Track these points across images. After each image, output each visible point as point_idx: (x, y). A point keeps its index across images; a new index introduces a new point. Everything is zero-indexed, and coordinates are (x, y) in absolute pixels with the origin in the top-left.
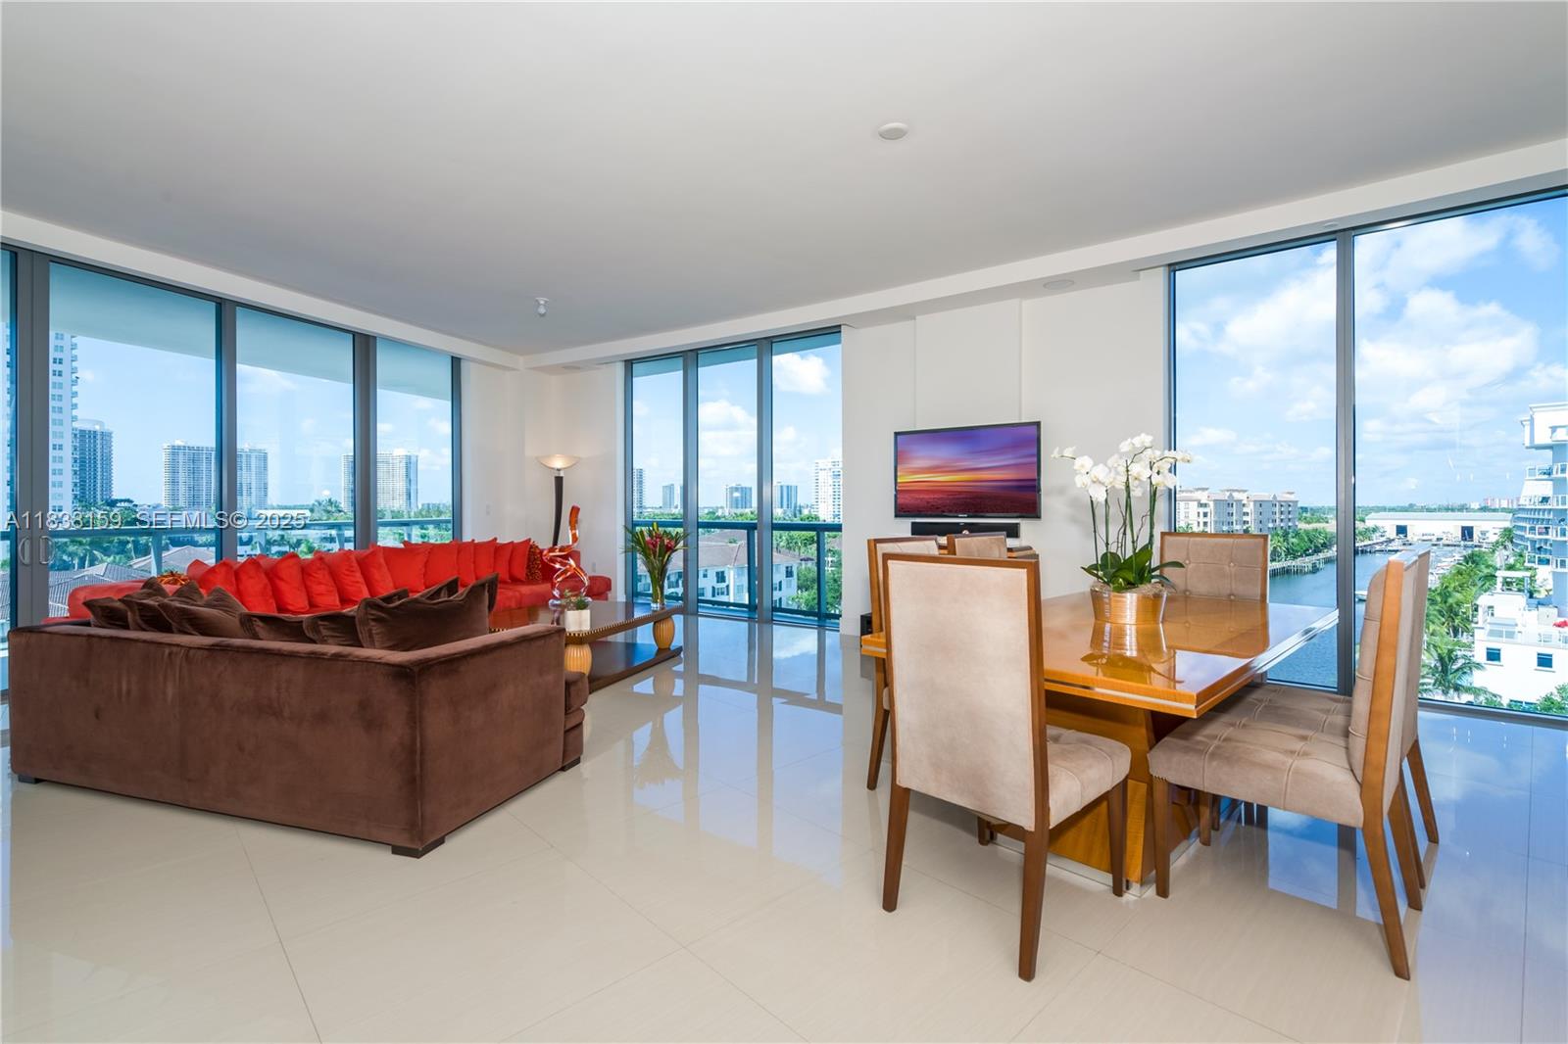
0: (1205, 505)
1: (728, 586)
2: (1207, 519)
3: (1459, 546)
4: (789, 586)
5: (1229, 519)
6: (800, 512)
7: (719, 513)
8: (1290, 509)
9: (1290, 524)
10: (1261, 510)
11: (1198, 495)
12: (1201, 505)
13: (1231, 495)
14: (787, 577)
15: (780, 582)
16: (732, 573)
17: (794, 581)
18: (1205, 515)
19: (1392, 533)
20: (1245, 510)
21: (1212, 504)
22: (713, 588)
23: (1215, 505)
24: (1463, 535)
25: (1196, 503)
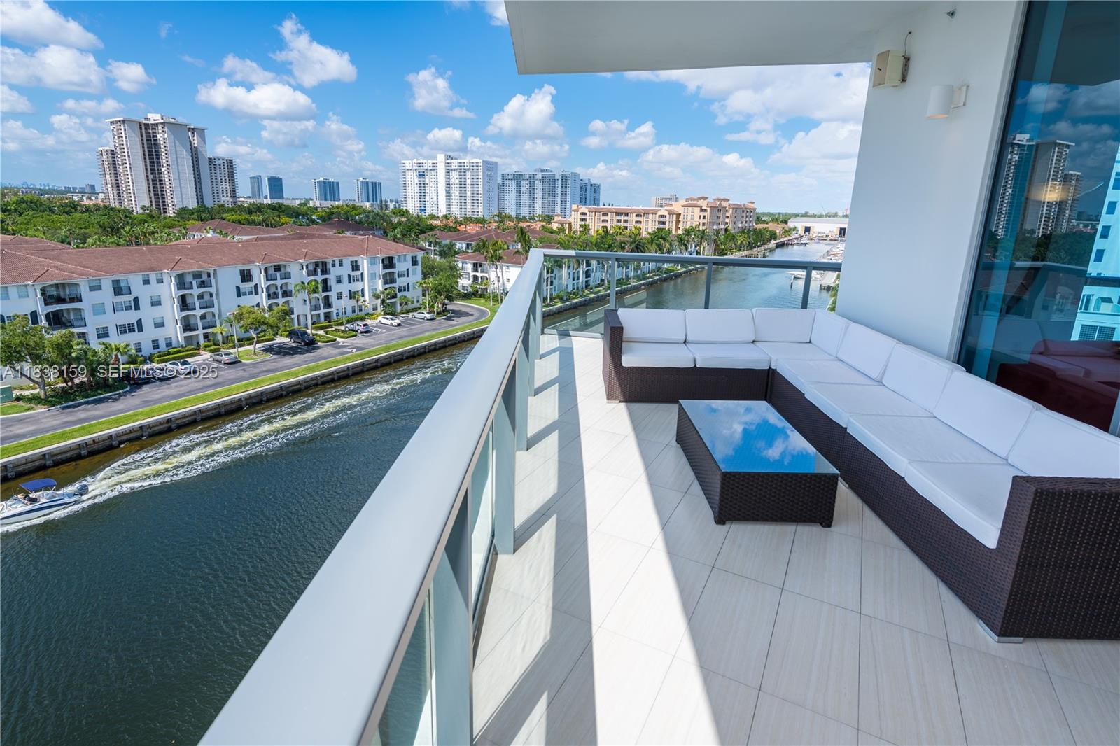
0: (705, 210)
1: (362, 274)
2: (705, 221)
3: (837, 240)
4: (415, 273)
5: (718, 221)
6: (386, 206)
7: (311, 204)
8: (752, 214)
9: (751, 225)
10: (736, 214)
11: (700, 203)
12: (702, 210)
13: (720, 203)
14: (413, 265)
15: (408, 270)
16: (365, 261)
17: (419, 268)
18: (704, 217)
19: (801, 231)
20: (727, 214)
21: (709, 209)
22: (349, 276)
23: (711, 210)
24: (840, 233)
25: (699, 208)
